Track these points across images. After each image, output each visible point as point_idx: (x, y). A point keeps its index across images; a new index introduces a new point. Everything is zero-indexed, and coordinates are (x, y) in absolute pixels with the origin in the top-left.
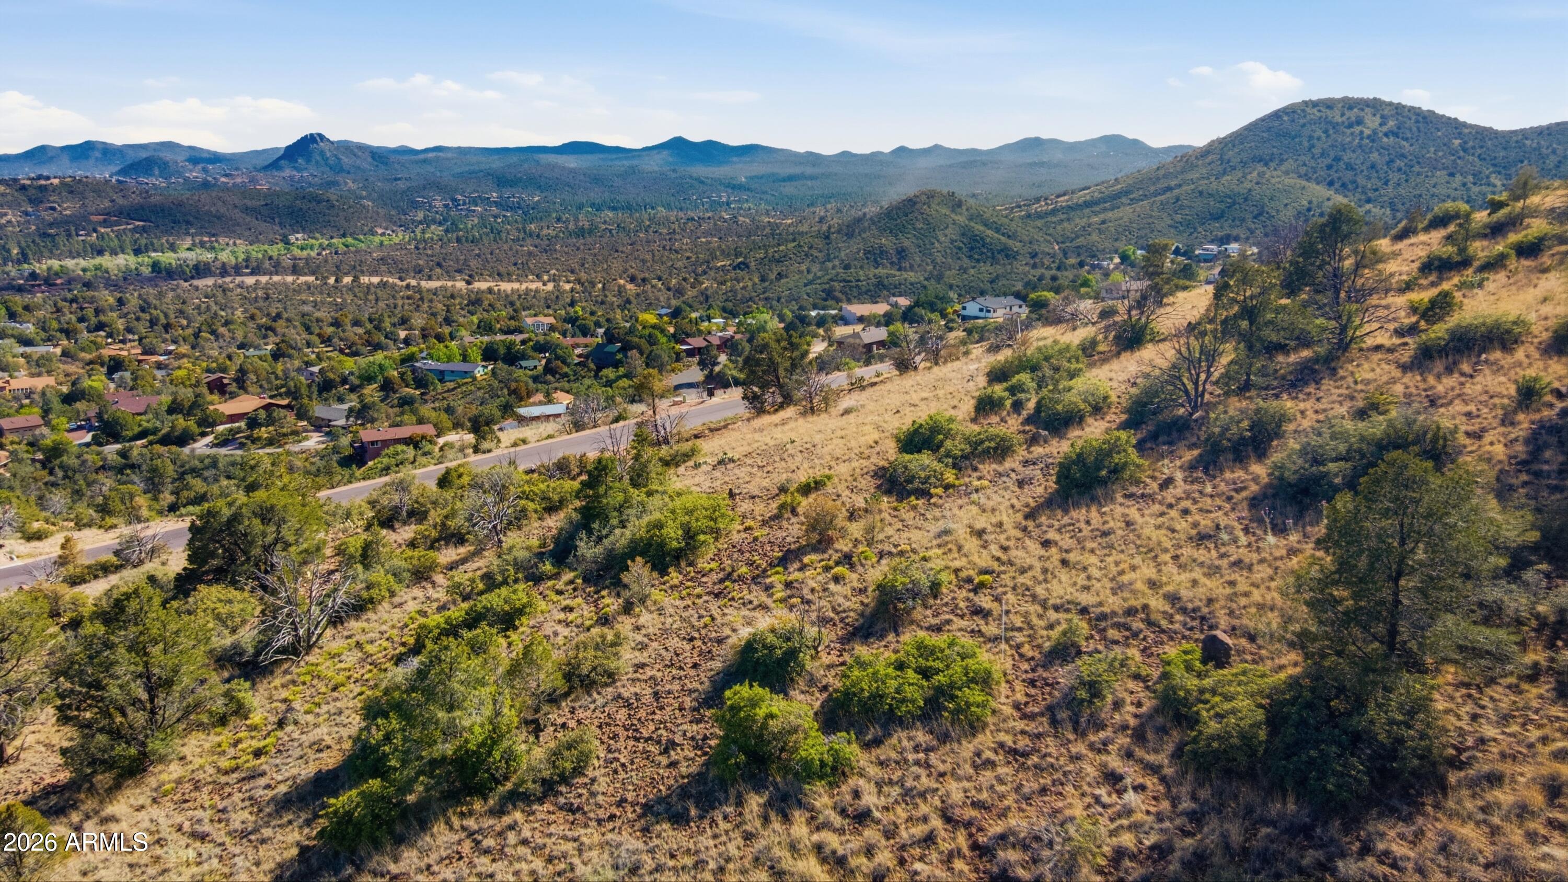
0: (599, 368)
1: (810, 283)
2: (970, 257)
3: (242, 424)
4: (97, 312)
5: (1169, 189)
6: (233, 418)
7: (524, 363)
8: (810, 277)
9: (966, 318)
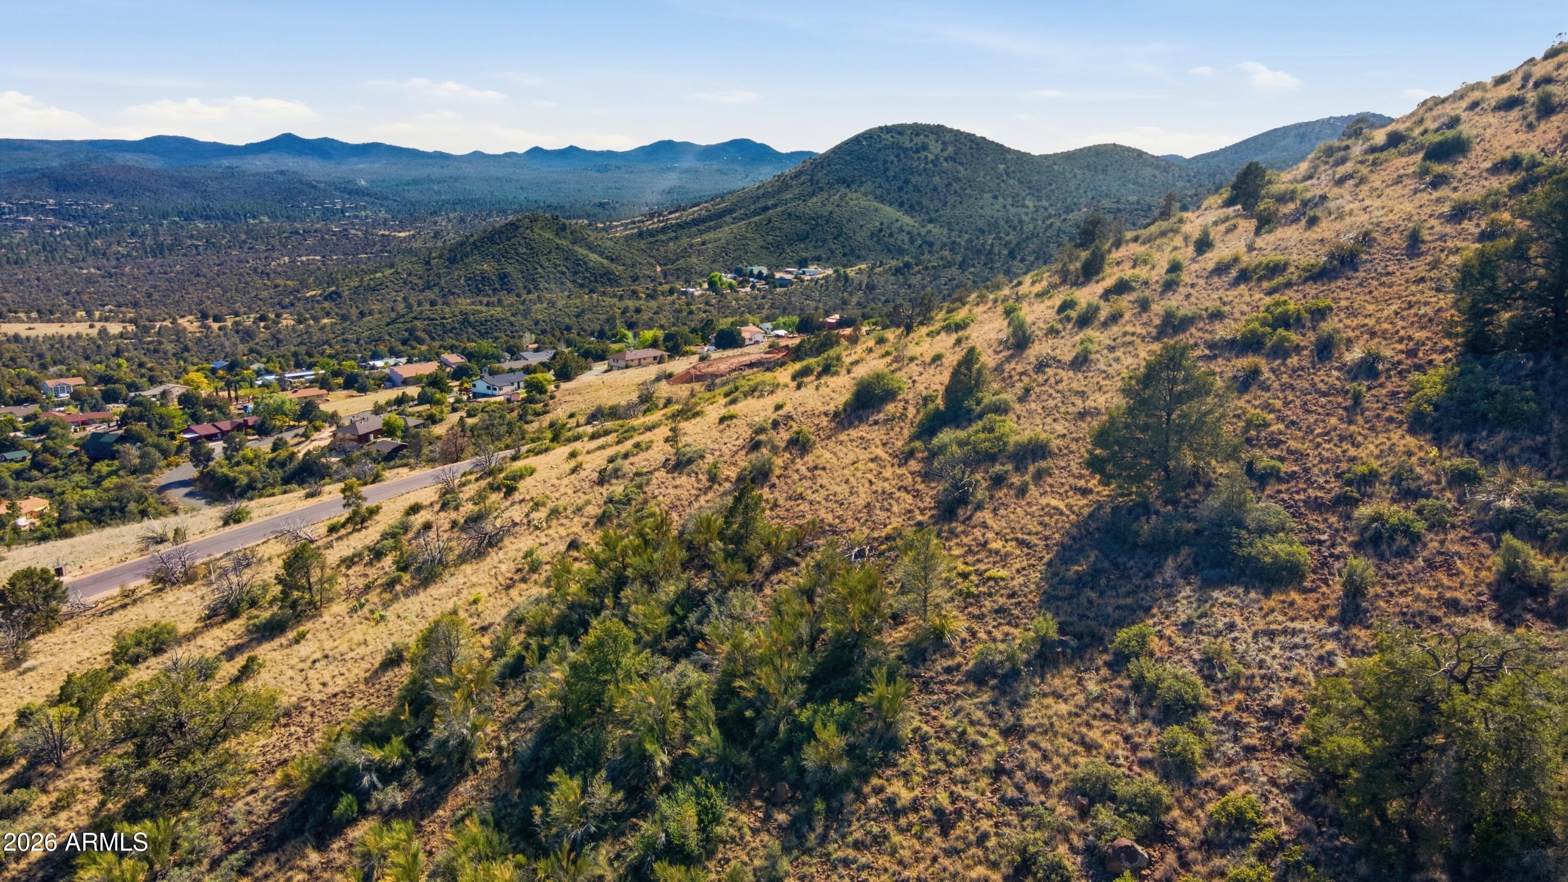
0: (95, 459)
1: (394, 321)
2: (574, 281)
7: (9, 455)
8: (393, 315)
9: (476, 395)
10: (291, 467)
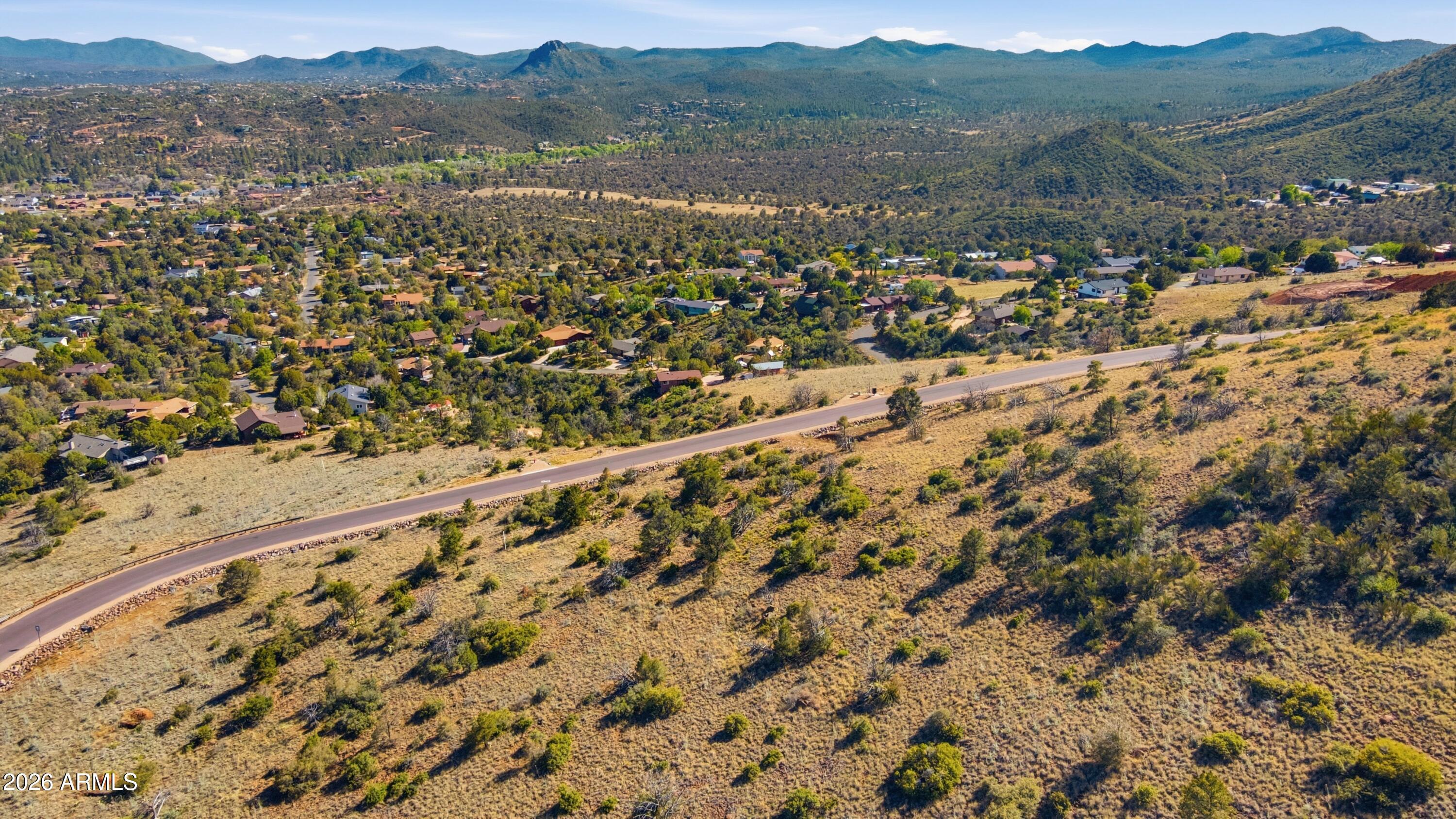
0: (802, 316)
1: (979, 219)
3: (564, 348)
5: (1358, 114)
6: (557, 343)
8: (979, 212)
9: (1081, 296)
10: (947, 337)
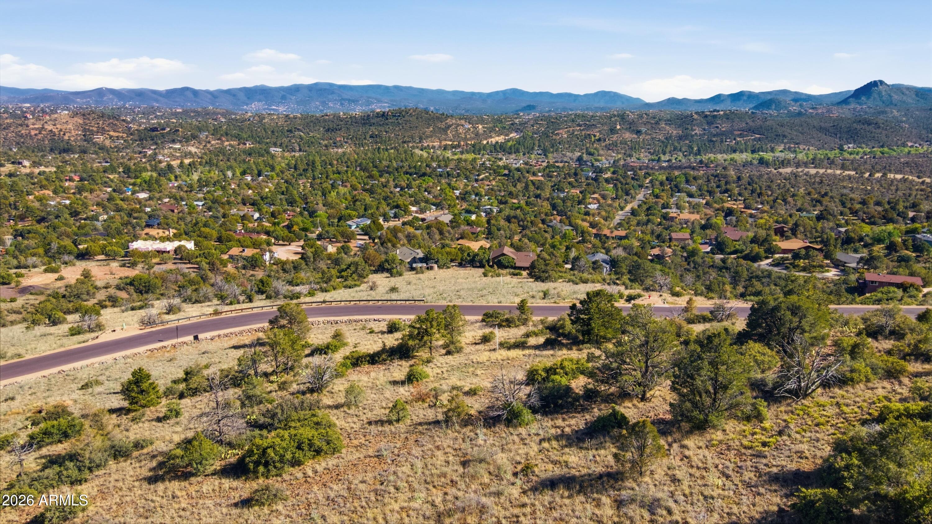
3: (790, 256)
4: (727, 183)
6: (785, 251)
